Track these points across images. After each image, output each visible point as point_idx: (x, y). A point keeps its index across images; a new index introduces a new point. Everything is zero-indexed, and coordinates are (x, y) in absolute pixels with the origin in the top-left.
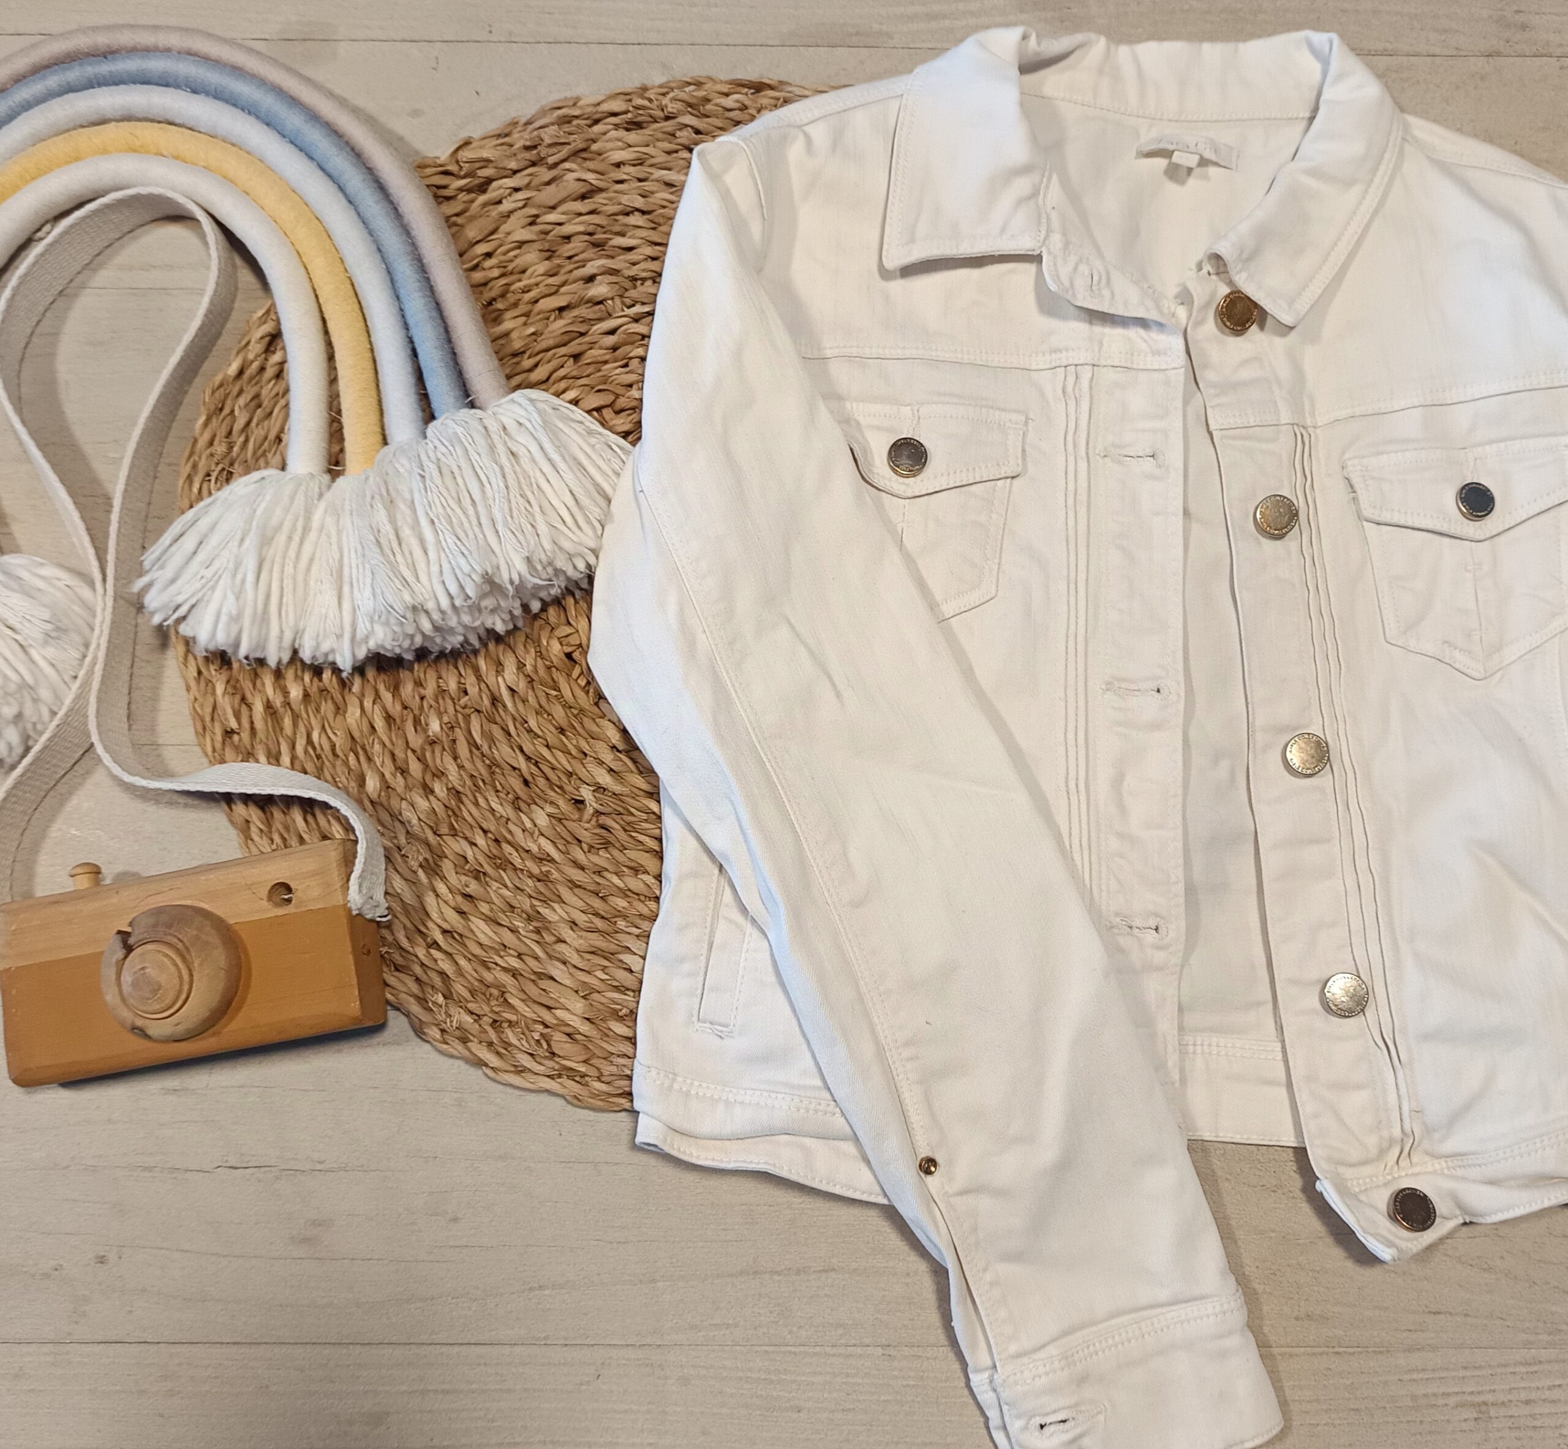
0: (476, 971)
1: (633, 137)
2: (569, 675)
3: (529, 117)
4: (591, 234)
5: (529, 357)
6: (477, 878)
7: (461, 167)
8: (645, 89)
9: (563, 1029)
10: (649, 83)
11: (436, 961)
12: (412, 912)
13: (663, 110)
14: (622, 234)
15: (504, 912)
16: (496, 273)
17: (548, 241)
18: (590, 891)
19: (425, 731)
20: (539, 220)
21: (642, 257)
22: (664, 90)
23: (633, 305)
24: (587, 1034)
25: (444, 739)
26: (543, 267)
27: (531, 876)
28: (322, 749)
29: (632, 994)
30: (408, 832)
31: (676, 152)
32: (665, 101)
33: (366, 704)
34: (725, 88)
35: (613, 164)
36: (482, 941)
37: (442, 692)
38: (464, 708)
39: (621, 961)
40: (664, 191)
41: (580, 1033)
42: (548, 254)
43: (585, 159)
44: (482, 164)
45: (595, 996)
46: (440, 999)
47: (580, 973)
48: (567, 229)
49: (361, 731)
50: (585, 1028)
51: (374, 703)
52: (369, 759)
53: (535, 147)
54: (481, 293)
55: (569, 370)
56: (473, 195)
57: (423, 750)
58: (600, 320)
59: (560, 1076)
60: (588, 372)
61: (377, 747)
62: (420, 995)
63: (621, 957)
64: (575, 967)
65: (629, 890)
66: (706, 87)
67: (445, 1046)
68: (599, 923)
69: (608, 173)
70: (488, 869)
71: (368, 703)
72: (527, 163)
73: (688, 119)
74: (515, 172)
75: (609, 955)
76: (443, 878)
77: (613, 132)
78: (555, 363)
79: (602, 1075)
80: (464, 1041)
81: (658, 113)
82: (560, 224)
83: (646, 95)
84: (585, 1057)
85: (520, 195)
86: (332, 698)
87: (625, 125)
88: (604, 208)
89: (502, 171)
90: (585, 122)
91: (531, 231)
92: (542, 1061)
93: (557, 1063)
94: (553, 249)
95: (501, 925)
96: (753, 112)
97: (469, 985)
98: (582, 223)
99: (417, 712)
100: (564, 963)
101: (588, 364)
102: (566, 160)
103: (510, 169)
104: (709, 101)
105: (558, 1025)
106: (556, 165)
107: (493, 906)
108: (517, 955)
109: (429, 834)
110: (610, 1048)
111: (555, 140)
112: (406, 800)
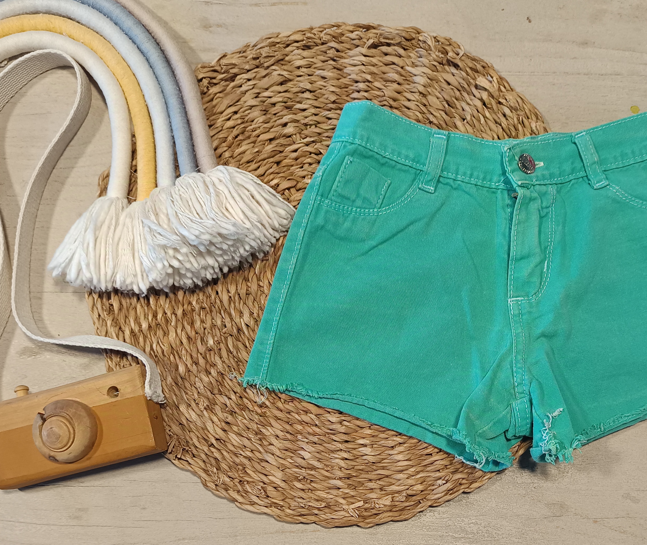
0: (231, 458)
1: (306, 53)
3: (255, 43)
4: (285, 102)
5: (255, 163)
6: (231, 415)
7: (222, 68)
8: (311, 29)
9: (272, 485)
10: (314, 26)
11: (213, 453)
12: (201, 430)
13: (321, 40)
14: (300, 102)
15: (244, 431)
16: (239, 121)
17: (265, 106)
18: (285, 421)
19: (206, 344)
20: (260, 96)
21: (310, 114)
22: (321, 29)
23: (306, 138)
24: (284, 488)
25: (215, 348)
26: (262, 119)
27: (257, 414)
28: (158, 352)
29: (304, 469)
30: (199, 392)
31: (327, 61)
32: (322, 35)
34: (351, 28)
35: (296, 67)
36: (234, 444)
37: (213, 326)
38: (224, 334)
39: (299, 454)
40: (321, 81)
41: (280, 487)
43: (282, 65)
44: (232, 66)
45: (287, 470)
46: (215, 471)
47: (280, 459)
48: (274, 100)
49: (176, 344)
50: (282, 485)
51: (182, 331)
52: (180, 358)
53: (258, 58)
54: (232, 131)
55: (275, 169)
56: (228, 83)
57: (205, 353)
58: (290, 145)
59: (271, 506)
60: (284, 170)
61: (184, 352)
62: (206, 469)
63: (299, 452)
64: (278, 456)
65: (303, 421)
66: (342, 28)
67: (217, 492)
68: (289, 437)
69: (294, 72)
70: (237, 411)
71: (179, 331)
72: (254, 66)
73: (333, 44)
74: (248, 71)
75: (293, 452)
76: (216, 415)
77: (296, 51)
78: (268, 166)
79: (290, 506)
80: (226, 490)
81: (319, 41)
82: (270, 97)
83: (312, 32)
84: (283, 498)
85: (251, 83)
86: (162, 328)
87: (302, 47)
88: (292, 89)
89: (242, 70)
90: (282, 45)
91: (256, 101)
92: (263, 499)
93: (270, 500)
94: (267, 110)
95: (243, 436)
96: (365, 40)
97: (228, 464)
98: (281, 97)
99: (202, 336)
100: (273, 455)
101: (284, 166)
102: (273, 65)
103: (246, 70)
104: (343, 35)
105: (270, 483)
106: (268, 67)
107: (239, 428)
108: (250, 451)
109: (209, 394)
110: (294, 494)
111: (268, 54)
112: (198, 377)
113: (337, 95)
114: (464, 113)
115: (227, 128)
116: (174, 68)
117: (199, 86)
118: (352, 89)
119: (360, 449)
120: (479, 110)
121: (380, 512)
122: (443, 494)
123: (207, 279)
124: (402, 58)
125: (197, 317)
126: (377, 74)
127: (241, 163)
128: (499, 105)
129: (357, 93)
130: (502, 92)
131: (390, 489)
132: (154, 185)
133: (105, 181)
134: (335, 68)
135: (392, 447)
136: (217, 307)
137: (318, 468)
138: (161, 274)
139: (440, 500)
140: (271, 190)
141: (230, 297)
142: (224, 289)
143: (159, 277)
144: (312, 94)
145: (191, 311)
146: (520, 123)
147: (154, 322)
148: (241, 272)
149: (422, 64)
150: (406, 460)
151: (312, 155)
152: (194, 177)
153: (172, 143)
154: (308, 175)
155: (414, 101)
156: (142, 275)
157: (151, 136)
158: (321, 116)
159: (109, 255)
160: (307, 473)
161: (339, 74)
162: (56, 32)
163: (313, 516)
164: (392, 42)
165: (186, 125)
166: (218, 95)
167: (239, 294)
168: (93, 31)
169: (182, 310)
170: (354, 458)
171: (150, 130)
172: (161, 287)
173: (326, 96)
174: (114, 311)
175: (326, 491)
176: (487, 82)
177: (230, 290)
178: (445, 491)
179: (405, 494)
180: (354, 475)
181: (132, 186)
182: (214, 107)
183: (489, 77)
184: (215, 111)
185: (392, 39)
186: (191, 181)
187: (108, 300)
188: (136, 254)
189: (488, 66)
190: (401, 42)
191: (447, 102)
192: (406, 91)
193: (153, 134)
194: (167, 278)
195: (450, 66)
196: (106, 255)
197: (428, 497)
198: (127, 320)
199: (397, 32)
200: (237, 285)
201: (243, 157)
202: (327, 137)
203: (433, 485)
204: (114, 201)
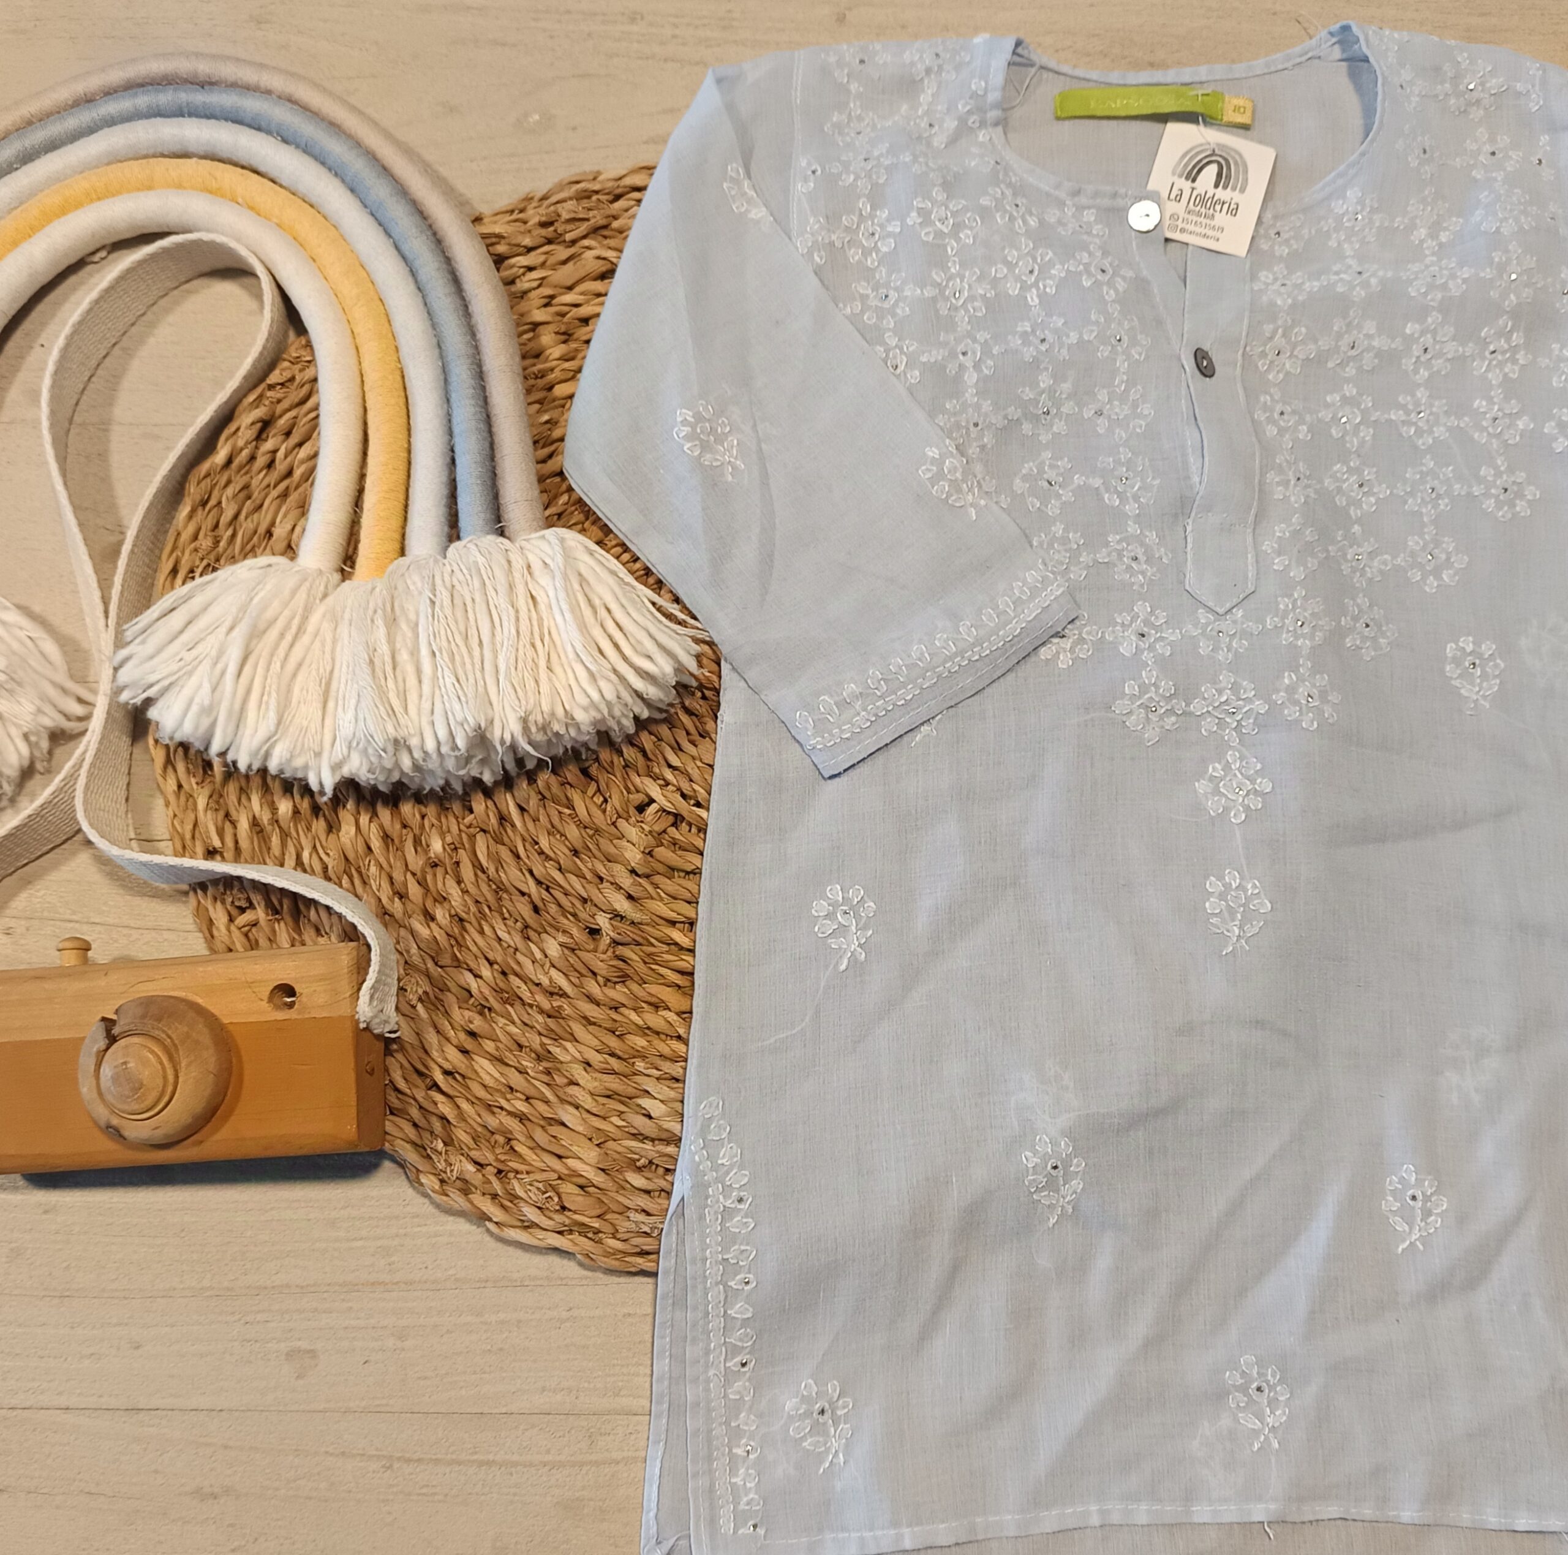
0: (479, 1115)
2: (584, 792)
3: (545, 191)
6: (481, 1013)
11: (436, 1103)
12: (410, 1050)
15: (511, 1051)
17: (565, 323)
18: (606, 1028)
19: (426, 852)
20: (554, 302)
24: (601, 1186)
25: (447, 861)
26: (559, 350)
27: (541, 1011)
29: (650, 1142)
30: (405, 962)
33: (361, 820)
36: (486, 1083)
37: (444, 809)
38: (469, 827)
39: (639, 1106)
41: (594, 1186)
42: (564, 338)
43: (605, 237)
44: (494, 240)
45: (610, 1144)
46: (440, 1146)
47: (593, 1118)
48: (585, 312)
49: (356, 851)
50: (599, 1179)
51: (370, 821)
52: (364, 883)
53: (551, 224)
57: (424, 872)
59: (571, 1232)
61: (373, 869)
62: (419, 1142)
63: (640, 1101)
64: (588, 1111)
65: (649, 1028)
67: (445, 1198)
68: (614, 1063)
70: (494, 1003)
71: (364, 822)
72: (543, 240)
74: (530, 250)
75: (626, 1099)
76: (445, 1013)
79: (617, 1230)
80: (466, 1192)
82: (577, 306)
84: (598, 1212)
85: (535, 275)
86: (324, 816)
89: (515, 248)
90: (606, 197)
91: (547, 312)
92: (552, 1215)
93: (568, 1217)
94: (570, 333)
95: (507, 1065)
97: (472, 1131)
99: (417, 832)
100: (577, 1108)
102: (584, 237)
103: (525, 247)
105: (569, 1176)
106: (574, 242)
107: (499, 1044)
108: (524, 1098)
109: (430, 964)
110: (627, 1202)
111: (572, 215)
112: (405, 927)
160: (658, 1152)
174: (213, 776)
198: (244, 797)
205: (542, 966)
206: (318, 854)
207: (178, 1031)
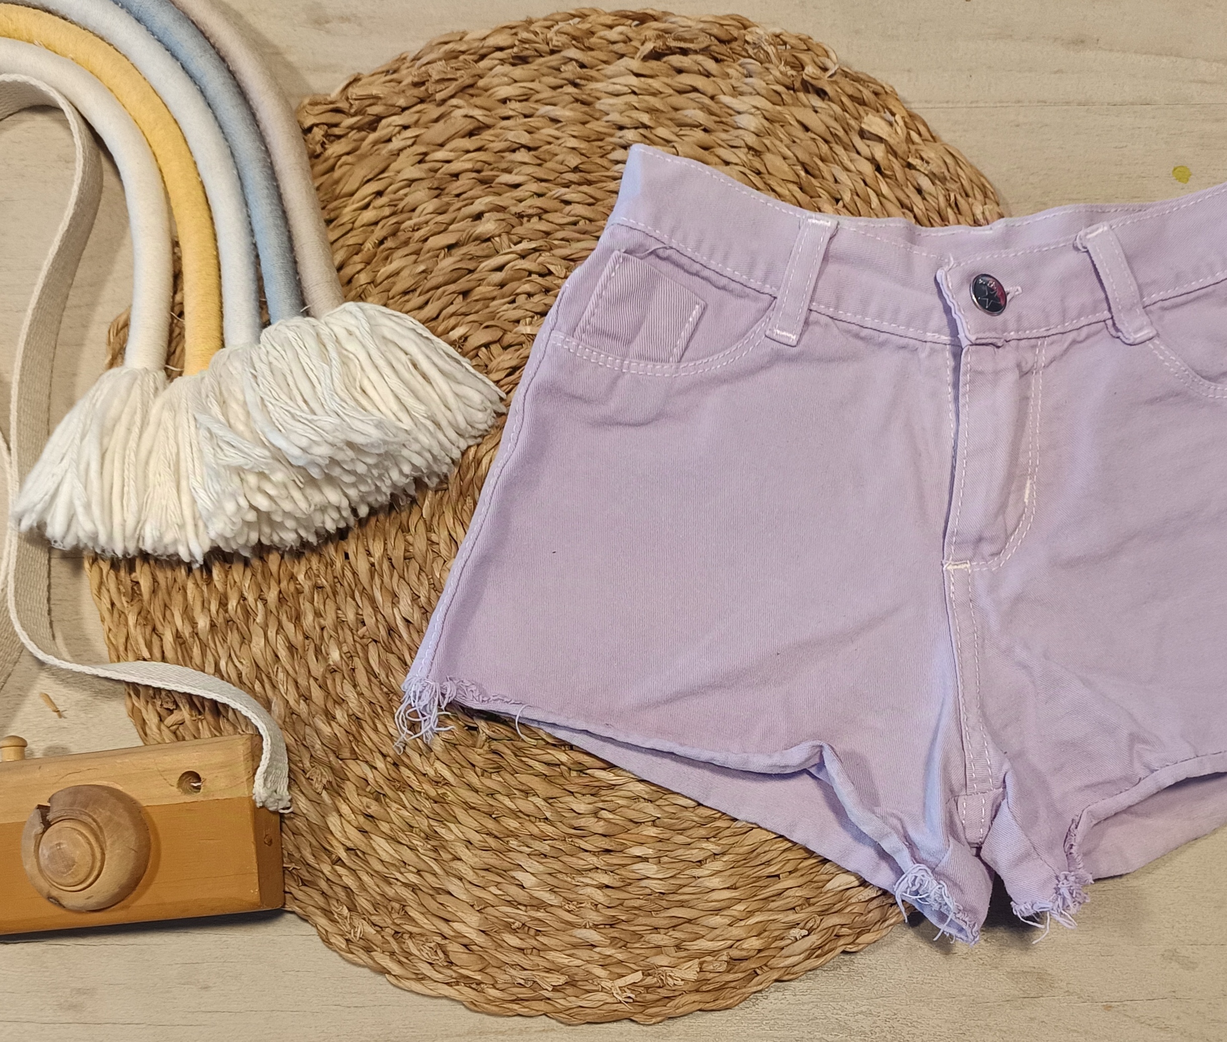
0: (378, 886)
1: (518, 72)
3: (417, 52)
4: (478, 171)
5: (419, 295)
6: (377, 800)
7: (351, 105)
8: (530, 22)
9: (460, 940)
10: (534, 17)
11: (340, 877)
12: (317, 830)
13: (548, 44)
14: (508, 171)
15: (403, 831)
16: (387, 211)
17: (439, 179)
18: (484, 812)
19: (326, 659)
20: (427, 158)
21: (527, 193)
22: (549, 23)
23: (520, 242)
24: (482, 945)
25: (344, 668)
26: (431, 206)
27: (428, 798)
29: (523, 908)
30: (312, 756)
31: (561, 87)
32: (550, 34)
34: (609, 20)
35: (499, 101)
36: (383, 858)
37: (340, 623)
38: (362, 638)
39: (513, 878)
40: (549, 127)
41: (476, 945)
42: (437, 192)
43: (472, 96)
44: (371, 101)
45: (490, 910)
46: (345, 911)
47: (475, 888)
48: (455, 167)
49: (266, 660)
51: (277, 633)
52: (274, 687)
53: (423, 83)
54: (373, 231)
55: (458, 307)
56: (363, 133)
57: (324, 677)
58: (488, 257)
59: (457, 983)
60: (477, 308)
61: (281, 675)
62: (327, 908)
63: (514, 874)
64: (470, 883)
65: (520, 811)
66: (590, 19)
67: (350, 956)
68: (492, 842)
69: (495, 109)
70: (388, 791)
71: (271, 633)
72: (416, 100)
73: (572, 53)
74: (404, 109)
75: (502, 873)
76: (346, 800)
77: (499, 67)
78: (444, 300)
79: (496, 982)
80: (368, 950)
81: (544, 47)
82: (448, 162)
83: (532, 28)
84: (481, 967)
85: (409, 133)
86: (238, 628)
87: (511, 60)
88: (492, 145)
89: (391, 108)
90: (472, 57)
91: (420, 169)
92: (441, 969)
93: (455, 971)
94: (442, 187)
95: (400, 843)
96: (636, 43)
97: (372, 900)
98: (470, 160)
99: (318, 642)
100: (461, 879)
101: (477, 301)
102: (452, 97)
103: (399, 107)
104: (593, 33)
105: (455, 937)
106: (444, 101)
107: (393, 826)
108: (415, 871)
109: (332, 758)
110: (504, 958)
111: (443, 76)
112: (310, 725)
113: (582, 154)
114: (838, 187)
115: (363, 226)
116: (254, 107)
117: (305, 140)
118: (611, 143)
119: (635, 867)
120: (868, 180)
121: (677, 993)
122: (802, 956)
123: (327, 531)
124: (712, 78)
125: (308, 604)
126: (662, 112)
127: (391, 294)
128: (907, 170)
129: (622, 151)
130: (913, 143)
131: (696, 947)
132: (219, 343)
133: (121, 334)
134: (577, 100)
135: (699, 861)
136: (346, 584)
137: (552, 906)
138: (234, 523)
139: (796, 969)
140: (451, 350)
141: (373, 565)
142: (361, 550)
143: (228, 530)
144: (532, 153)
145: (295, 595)
146: (950, 205)
147: (221, 615)
148: (394, 514)
149: (751, 90)
150: (728, 888)
151: (534, 277)
152: (298, 327)
153: (253, 258)
154: (525, 317)
155: (736, 164)
156: (196, 525)
157: (210, 244)
158: (551, 197)
159: (129, 486)
160: (530, 917)
161: (585, 113)
162: (20, 39)
163: (542, 1003)
164: (691, 46)
165: (279, 222)
166: (344, 159)
167: (390, 559)
168: (94, 34)
169: (276, 593)
170: (622, 884)
171: (208, 231)
172: (235, 547)
173: (559, 158)
174: (141, 595)
175: (567, 952)
176: (883, 124)
177: (372, 551)
178: (807, 950)
179: (725, 958)
180: (623, 918)
181: (174, 344)
182: (337, 182)
183: (888, 113)
184: (338, 191)
185: (691, 41)
186: (291, 335)
187: (130, 574)
188: (184, 483)
189: (886, 92)
190: (709, 46)
191: (803, 165)
192: (720, 146)
193: (216, 240)
194: (246, 530)
195: (809, 92)
196: (123, 486)
197: (773, 962)
198: (168, 613)
199: (701, 25)
200: (385, 540)
201: (394, 283)
202: (562, 239)
203: (782, 939)
204: (139, 377)
205: (428, 759)
206: (233, 662)
207: (102, 815)
